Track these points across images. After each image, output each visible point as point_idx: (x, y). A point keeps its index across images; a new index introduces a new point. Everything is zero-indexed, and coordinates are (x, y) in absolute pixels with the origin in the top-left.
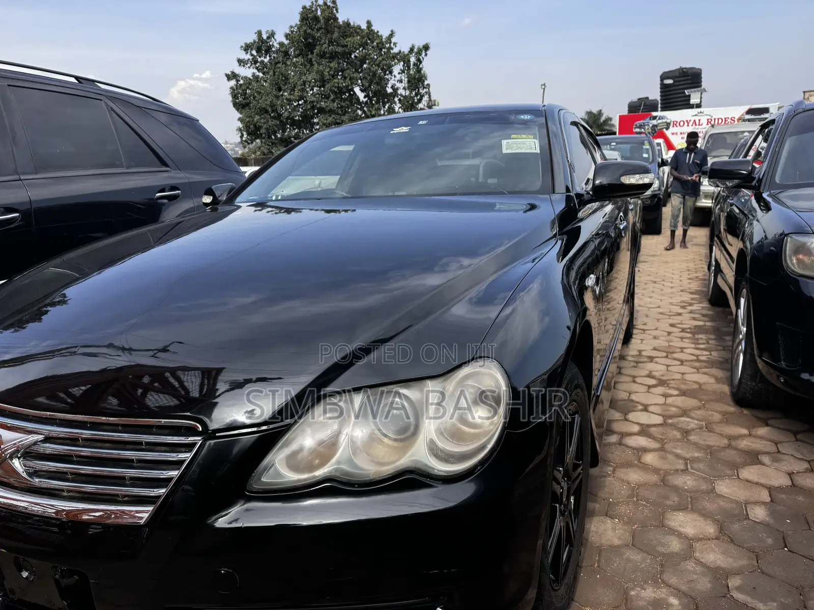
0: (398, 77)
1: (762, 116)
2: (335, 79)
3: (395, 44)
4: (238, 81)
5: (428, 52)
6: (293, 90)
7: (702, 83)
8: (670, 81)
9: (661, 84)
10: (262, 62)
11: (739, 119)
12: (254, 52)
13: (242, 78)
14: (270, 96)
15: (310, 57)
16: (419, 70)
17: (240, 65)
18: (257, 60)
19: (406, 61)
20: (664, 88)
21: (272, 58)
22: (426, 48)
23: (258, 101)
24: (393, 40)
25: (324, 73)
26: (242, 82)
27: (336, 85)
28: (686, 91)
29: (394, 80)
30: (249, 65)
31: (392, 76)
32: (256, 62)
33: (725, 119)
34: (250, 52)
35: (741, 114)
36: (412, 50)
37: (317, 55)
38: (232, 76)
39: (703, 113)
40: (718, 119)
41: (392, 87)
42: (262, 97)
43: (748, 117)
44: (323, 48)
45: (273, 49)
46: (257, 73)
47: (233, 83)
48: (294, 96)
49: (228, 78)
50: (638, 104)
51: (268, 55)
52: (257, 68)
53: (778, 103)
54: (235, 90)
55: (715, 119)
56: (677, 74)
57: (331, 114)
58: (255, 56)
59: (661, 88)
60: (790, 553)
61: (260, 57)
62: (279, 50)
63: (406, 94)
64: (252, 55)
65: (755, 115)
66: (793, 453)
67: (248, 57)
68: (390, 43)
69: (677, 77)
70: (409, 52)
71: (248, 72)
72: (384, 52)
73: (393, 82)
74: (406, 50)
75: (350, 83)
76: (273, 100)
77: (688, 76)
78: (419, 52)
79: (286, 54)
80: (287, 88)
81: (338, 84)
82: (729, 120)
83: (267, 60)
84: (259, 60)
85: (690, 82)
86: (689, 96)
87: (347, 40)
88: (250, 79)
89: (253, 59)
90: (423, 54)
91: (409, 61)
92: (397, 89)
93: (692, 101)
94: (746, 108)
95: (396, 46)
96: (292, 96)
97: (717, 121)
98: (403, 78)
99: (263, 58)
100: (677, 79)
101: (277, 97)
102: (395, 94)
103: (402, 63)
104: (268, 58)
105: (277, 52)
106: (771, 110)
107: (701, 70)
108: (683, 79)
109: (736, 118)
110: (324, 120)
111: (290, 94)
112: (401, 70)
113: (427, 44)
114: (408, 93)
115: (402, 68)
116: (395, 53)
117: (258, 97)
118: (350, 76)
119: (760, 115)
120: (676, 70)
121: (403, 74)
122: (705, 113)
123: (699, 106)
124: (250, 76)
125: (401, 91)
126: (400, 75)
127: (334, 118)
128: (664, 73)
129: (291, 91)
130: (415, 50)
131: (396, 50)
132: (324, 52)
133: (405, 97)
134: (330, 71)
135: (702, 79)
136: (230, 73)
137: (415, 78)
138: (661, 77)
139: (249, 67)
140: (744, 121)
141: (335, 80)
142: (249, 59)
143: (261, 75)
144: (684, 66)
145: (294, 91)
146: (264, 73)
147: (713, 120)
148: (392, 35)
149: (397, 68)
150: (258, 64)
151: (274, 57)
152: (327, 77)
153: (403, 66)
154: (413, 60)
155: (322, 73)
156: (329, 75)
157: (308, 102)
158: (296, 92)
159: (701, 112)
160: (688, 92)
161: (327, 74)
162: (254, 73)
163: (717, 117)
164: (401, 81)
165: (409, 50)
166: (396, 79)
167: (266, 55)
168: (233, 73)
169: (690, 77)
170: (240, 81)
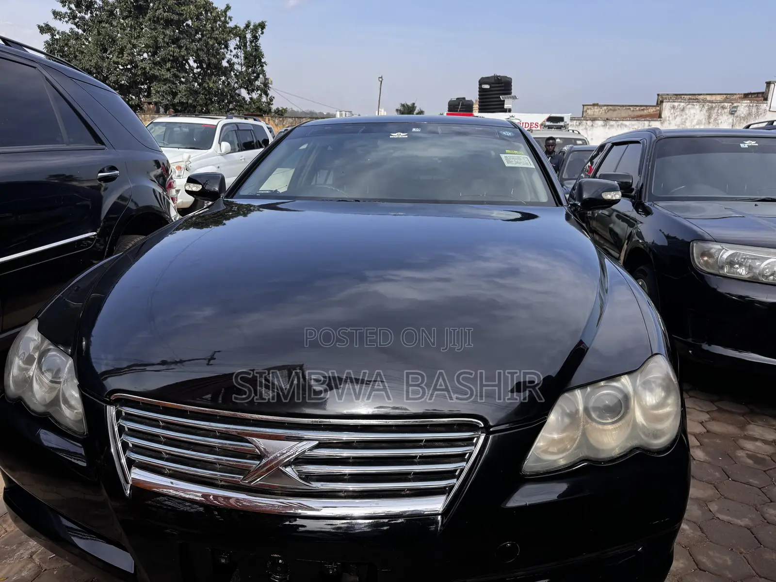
0: (234, 52)
1: (559, 124)
2: (169, 46)
3: (230, 18)
4: (53, 35)
5: (264, 30)
6: (121, 51)
7: (512, 91)
8: (487, 86)
9: (479, 88)
10: (82, 18)
11: (542, 125)
12: (73, 6)
13: (58, 33)
14: (94, 56)
15: (141, 20)
16: (257, 48)
17: (56, 18)
18: (76, 15)
19: (243, 38)
20: (482, 91)
21: (94, 15)
22: (262, 26)
23: (80, 60)
24: (229, 14)
25: (158, 39)
26: (57, 37)
27: (171, 53)
28: (501, 97)
29: (230, 55)
30: (66, 19)
31: (228, 50)
32: (75, 17)
33: (531, 123)
34: (69, 6)
35: (542, 121)
36: (248, 26)
37: (150, 20)
38: (45, 29)
39: (514, 117)
40: (526, 123)
41: (228, 62)
42: (84, 57)
43: (548, 123)
44: (157, 14)
45: (96, 6)
46: (76, 30)
47: (47, 37)
48: (122, 59)
49: (41, 30)
50: (457, 103)
51: (89, 11)
52: (76, 24)
53: (570, 114)
54: (50, 45)
55: (523, 123)
56: (493, 81)
57: (166, 83)
58: (73, 11)
59: (479, 92)
60: (734, 482)
61: (80, 12)
62: (102, 7)
63: (243, 70)
64: (70, 9)
65: (553, 123)
66: (694, 407)
67: (65, 10)
68: (226, 17)
69: (493, 83)
70: (245, 28)
71: (64, 27)
72: (219, 25)
73: (229, 57)
74: (242, 26)
75: (186, 53)
76: (97, 62)
77: (502, 83)
78: (255, 29)
79: (111, 13)
80: (115, 50)
81: (174, 52)
82: (534, 125)
83: (88, 16)
84: (79, 15)
85: (503, 88)
86: (504, 101)
87: (183, 8)
88: (69, 35)
89: (71, 13)
90: (260, 32)
91: (245, 37)
92: (234, 64)
93: (506, 106)
94: (547, 116)
95: (231, 20)
96: (120, 59)
97: (524, 124)
98: (239, 54)
99: (83, 14)
100: (493, 85)
101: (103, 59)
102: (231, 69)
103: (238, 39)
104: (89, 15)
105: (100, 9)
106: (565, 120)
107: (511, 79)
108: (497, 85)
109: (539, 124)
110: (158, 87)
111: (118, 57)
112: (237, 45)
113: (263, 22)
114: (244, 69)
115: (238, 44)
116: (231, 27)
117: (80, 56)
118: (186, 47)
119: (557, 123)
120: (492, 77)
121: (239, 50)
122: (515, 117)
123: (510, 111)
124: (68, 31)
125: (237, 67)
126: (236, 50)
127: (169, 87)
128: (482, 78)
129: (119, 54)
130: (251, 27)
131: (231, 25)
132: (158, 18)
133: (241, 73)
134: (164, 38)
135: (512, 87)
136: (43, 25)
137: (251, 55)
138: (479, 82)
139: (67, 22)
140: (545, 126)
141: (170, 48)
142: (66, 13)
143: (80, 31)
144: (498, 75)
145: (123, 54)
146: (84, 31)
147: (522, 124)
148: (228, 8)
149: (233, 43)
150: (77, 20)
151: (96, 14)
152: (161, 44)
153: (239, 41)
154: (249, 36)
155: (156, 38)
156: (164, 42)
157: (139, 68)
158: (125, 55)
159: (512, 116)
160: (503, 98)
161: (161, 40)
162: (71, 29)
163: (524, 122)
164: (237, 56)
165: (245, 26)
166: (232, 54)
167: (87, 11)
168: (47, 25)
169: (503, 85)
170: (55, 36)
